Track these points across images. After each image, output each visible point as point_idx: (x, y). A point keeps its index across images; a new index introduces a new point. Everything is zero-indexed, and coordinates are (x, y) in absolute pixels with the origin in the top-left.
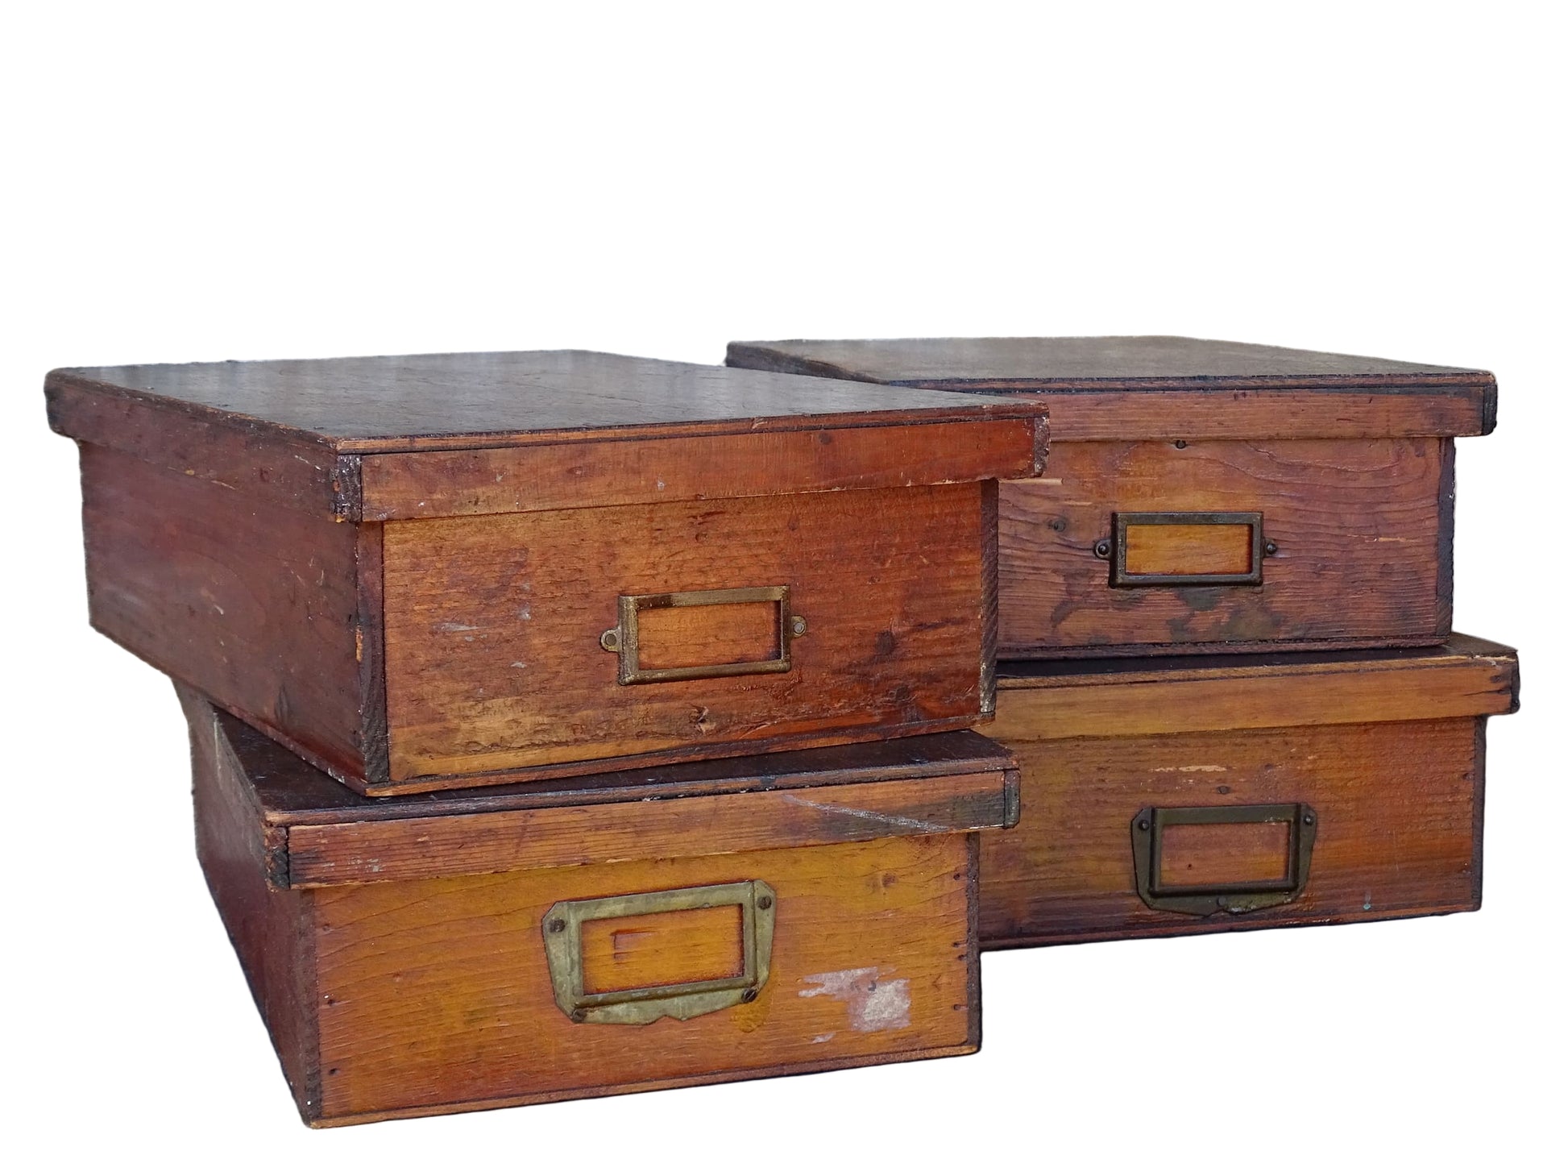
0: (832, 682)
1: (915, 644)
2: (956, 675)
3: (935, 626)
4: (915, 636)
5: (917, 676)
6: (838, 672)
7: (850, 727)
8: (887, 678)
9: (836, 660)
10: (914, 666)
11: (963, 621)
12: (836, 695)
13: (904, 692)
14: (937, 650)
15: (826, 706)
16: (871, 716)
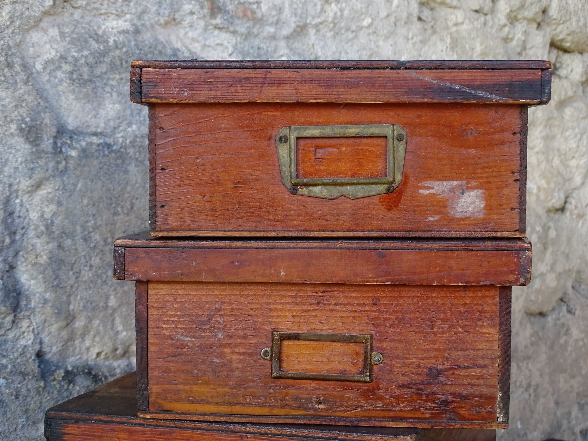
0: (397, 392)
1: (453, 376)
2: (481, 396)
3: (467, 368)
4: (452, 372)
5: (454, 395)
6: (402, 386)
7: (411, 418)
8: (434, 393)
9: (401, 379)
10: (452, 389)
11: (484, 366)
12: (400, 399)
13: (445, 403)
14: (467, 381)
15: (394, 404)
16: (423, 413)
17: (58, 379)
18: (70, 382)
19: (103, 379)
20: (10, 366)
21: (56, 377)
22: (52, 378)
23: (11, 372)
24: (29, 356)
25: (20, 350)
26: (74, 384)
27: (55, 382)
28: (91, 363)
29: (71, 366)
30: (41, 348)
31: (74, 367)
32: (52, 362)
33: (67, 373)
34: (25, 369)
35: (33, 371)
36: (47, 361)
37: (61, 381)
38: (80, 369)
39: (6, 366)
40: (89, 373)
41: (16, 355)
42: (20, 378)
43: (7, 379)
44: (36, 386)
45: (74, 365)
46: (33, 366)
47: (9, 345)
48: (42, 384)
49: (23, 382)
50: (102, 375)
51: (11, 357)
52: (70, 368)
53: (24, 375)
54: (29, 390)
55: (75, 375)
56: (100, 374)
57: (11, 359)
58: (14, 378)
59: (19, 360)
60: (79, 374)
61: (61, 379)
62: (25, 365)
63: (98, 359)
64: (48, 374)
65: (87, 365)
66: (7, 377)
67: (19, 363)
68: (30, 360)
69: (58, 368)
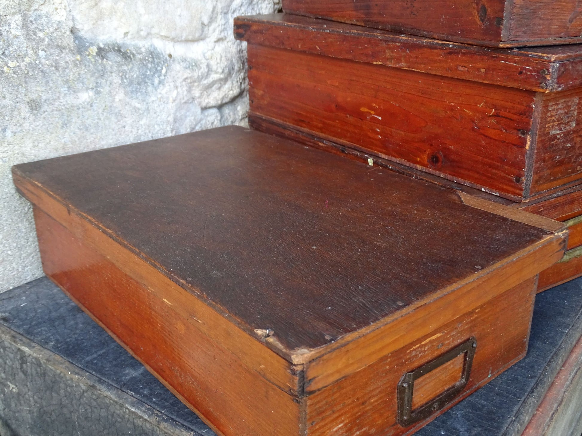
17: (92, 54)
18: (103, 58)
19: (132, 56)
20: (47, 39)
21: (91, 52)
22: (87, 53)
23: (49, 45)
24: (63, 31)
25: (55, 25)
26: (107, 59)
27: (90, 57)
28: (120, 41)
29: (103, 44)
30: (74, 25)
31: (105, 45)
32: (85, 39)
33: (100, 50)
34: (62, 42)
35: (69, 45)
36: (81, 38)
37: (95, 56)
38: (111, 47)
39: (44, 40)
40: (119, 51)
41: (51, 30)
42: (57, 51)
43: (45, 51)
44: (73, 59)
45: (105, 43)
46: (69, 41)
47: (44, 20)
48: (79, 57)
49: (60, 55)
50: (131, 53)
51: (47, 31)
52: (102, 46)
53: (61, 48)
54: (67, 62)
55: (107, 52)
56: (129, 51)
57: (48, 34)
58: (52, 51)
59: (55, 35)
60: (111, 51)
61: (95, 54)
62: (61, 39)
63: (126, 39)
64: (83, 49)
65: (116, 43)
66: (46, 49)
67: (55, 38)
68: (65, 35)
69: (92, 44)
